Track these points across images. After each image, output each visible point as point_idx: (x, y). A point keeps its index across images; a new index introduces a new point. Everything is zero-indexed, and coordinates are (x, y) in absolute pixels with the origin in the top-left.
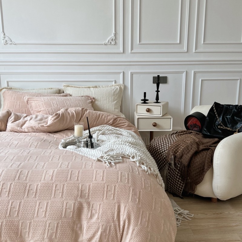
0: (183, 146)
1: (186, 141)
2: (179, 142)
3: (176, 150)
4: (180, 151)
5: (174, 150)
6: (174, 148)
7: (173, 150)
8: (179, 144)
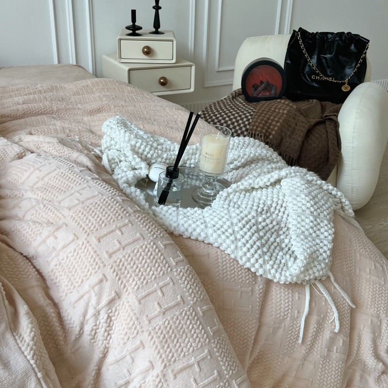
0: (277, 122)
1: (277, 110)
2: (266, 114)
3: (267, 131)
4: (274, 132)
5: (264, 131)
6: (263, 128)
7: (261, 132)
8: (268, 119)
